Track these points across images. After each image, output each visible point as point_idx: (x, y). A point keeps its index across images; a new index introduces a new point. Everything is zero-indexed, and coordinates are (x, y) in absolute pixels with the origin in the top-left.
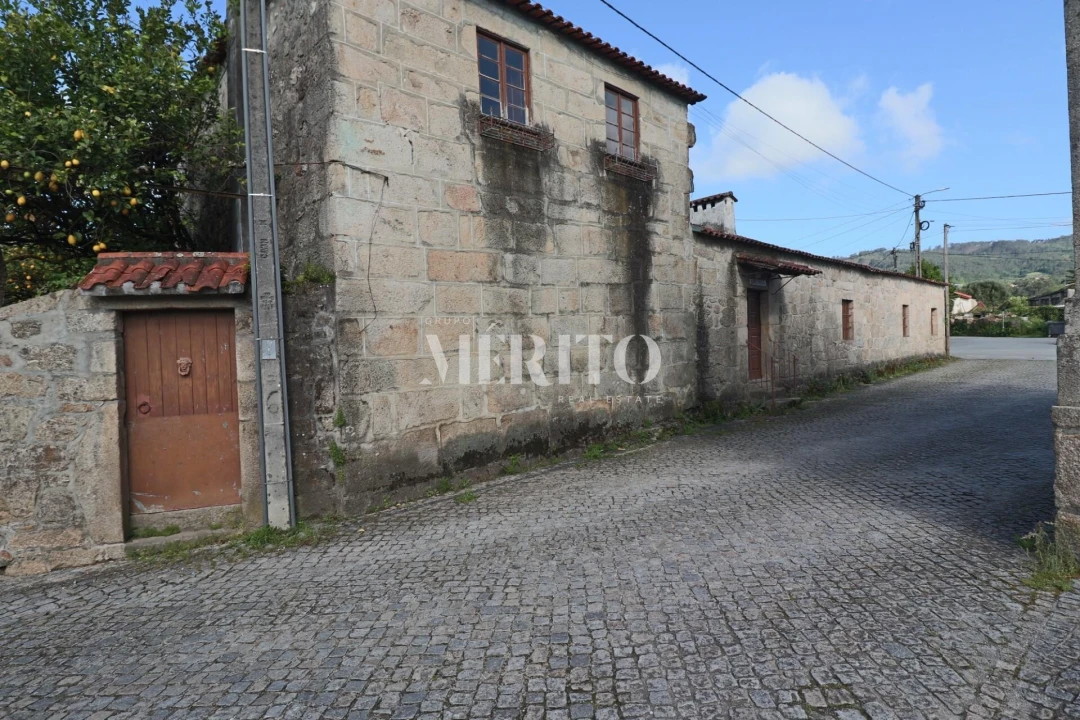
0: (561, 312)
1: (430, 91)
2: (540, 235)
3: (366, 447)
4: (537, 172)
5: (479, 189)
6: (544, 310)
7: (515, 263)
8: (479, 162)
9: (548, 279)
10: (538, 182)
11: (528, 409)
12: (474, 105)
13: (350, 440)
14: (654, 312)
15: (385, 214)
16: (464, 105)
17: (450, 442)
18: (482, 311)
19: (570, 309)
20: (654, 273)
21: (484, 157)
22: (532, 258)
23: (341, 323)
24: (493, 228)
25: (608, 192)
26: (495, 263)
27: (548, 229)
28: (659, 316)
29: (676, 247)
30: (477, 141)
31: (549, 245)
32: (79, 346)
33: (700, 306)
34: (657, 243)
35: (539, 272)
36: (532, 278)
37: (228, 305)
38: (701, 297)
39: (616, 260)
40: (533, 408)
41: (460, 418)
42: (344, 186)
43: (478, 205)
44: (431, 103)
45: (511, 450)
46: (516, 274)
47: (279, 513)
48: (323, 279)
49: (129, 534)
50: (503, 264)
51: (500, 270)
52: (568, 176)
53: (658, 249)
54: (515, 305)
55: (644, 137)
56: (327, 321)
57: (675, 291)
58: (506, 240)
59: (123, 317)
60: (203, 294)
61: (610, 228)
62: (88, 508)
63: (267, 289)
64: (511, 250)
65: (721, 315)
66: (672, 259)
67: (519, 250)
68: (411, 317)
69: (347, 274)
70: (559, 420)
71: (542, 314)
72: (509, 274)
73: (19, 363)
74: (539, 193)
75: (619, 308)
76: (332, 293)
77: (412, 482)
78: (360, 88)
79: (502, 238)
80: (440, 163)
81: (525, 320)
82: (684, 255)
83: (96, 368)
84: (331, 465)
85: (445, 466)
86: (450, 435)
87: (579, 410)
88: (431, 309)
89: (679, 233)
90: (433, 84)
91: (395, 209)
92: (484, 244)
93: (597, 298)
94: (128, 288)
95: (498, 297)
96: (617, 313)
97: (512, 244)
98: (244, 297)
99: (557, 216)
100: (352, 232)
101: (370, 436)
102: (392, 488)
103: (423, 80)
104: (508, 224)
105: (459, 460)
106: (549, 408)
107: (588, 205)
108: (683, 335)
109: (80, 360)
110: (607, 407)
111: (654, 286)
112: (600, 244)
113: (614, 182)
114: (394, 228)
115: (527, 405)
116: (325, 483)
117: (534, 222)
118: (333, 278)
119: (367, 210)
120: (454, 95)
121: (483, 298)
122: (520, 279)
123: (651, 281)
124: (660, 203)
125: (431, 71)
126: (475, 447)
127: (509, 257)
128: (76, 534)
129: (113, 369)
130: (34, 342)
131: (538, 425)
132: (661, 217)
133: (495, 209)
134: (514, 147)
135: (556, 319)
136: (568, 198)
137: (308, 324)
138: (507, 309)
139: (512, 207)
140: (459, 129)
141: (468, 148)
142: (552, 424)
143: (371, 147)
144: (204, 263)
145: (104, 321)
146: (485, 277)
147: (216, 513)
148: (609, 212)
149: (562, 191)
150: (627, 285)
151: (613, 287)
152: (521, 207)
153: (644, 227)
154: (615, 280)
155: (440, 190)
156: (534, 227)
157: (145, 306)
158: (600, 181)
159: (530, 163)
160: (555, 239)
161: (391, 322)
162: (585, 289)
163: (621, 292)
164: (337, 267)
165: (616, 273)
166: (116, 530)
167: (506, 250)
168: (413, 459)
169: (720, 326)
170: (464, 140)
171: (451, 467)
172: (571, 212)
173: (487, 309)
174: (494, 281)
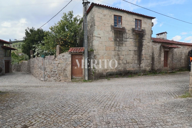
0: (125, 55)
1: (107, 25)
2: (122, 44)
3: (97, 72)
4: (122, 34)
5: (113, 38)
7: (118, 48)
8: (113, 34)
9: (123, 50)
10: (122, 36)
11: (119, 69)
12: (113, 26)
13: (95, 71)
14: (143, 55)
15: (100, 42)
16: (112, 26)
17: (108, 72)
18: (113, 55)
19: (127, 54)
20: (143, 48)
21: (114, 33)
22: (121, 47)
23: (94, 56)
24: (115, 43)
25: (135, 36)
26: (115, 48)
27: (124, 42)
28: (144, 56)
29: (148, 44)
30: (113, 31)
31: (124, 45)
32: (68, 58)
33: (153, 54)
34: (144, 43)
35: (122, 49)
36: (121, 50)
37: (82, 54)
38: (153, 52)
39: (136, 47)
40: (120, 69)
41: (109, 69)
42: (95, 39)
43: (113, 40)
44: (107, 27)
45: (116, 74)
46: (118, 49)
47: (86, 78)
48: (92, 51)
49: (72, 79)
50: (116, 48)
51: (116, 49)
52: (128, 34)
53: (144, 44)
54: (118, 54)
55: (142, 26)
56: (93, 56)
57: (148, 51)
58: (117, 44)
59: (72, 55)
60: (80, 52)
61: (135, 42)
62: (68, 75)
63: (86, 52)
64: (118, 46)
65: (158, 55)
66: (147, 46)
67: (119, 46)
68: (103, 55)
69: (95, 50)
70: (124, 71)
71: (122, 55)
72: (117, 49)
73: (62, 60)
74: (123, 37)
76: (93, 52)
77: (102, 77)
78: (98, 26)
79: (116, 44)
80: (108, 35)
81: (119, 56)
82: (150, 45)
83: (69, 60)
84: (92, 73)
85: (107, 75)
87: (128, 70)
88: (106, 54)
89: (149, 42)
90: (107, 24)
91: (102, 41)
92: (114, 45)
93: (132, 53)
94: (72, 52)
95: (115, 53)
96: (136, 55)
97: (118, 45)
98: (84, 53)
99: (125, 40)
100: (96, 45)
101: (97, 70)
102: (100, 77)
103: (106, 24)
104: (117, 42)
105: (109, 75)
106: (123, 69)
107: (131, 38)
108: (149, 59)
109: (68, 59)
110: (133, 69)
111: (143, 51)
112: (133, 44)
113: (136, 34)
114: (101, 44)
115: (119, 68)
116: (92, 76)
117: (121, 41)
118: (93, 50)
119: (98, 42)
120: (110, 25)
121: (113, 53)
122: (119, 50)
123: (142, 50)
124: (145, 37)
125: (107, 22)
126: (111, 73)
127: (117, 47)
129: (71, 61)
130: (64, 58)
131: (121, 71)
132: (145, 39)
133: (115, 40)
134: (119, 31)
135: (125, 56)
136: (127, 38)
137: (90, 56)
138: (117, 54)
139: (118, 40)
140: (110, 29)
141: (112, 32)
142: (123, 71)
143: (99, 34)
144: (80, 49)
145: (70, 55)
146: (114, 50)
147: (80, 78)
148: (135, 39)
149: (126, 37)
150: (138, 51)
151: (135, 51)
152: (119, 39)
153: (142, 41)
154: (136, 50)
155: (107, 38)
156: (121, 42)
157: (74, 54)
158: (133, 34)
159: (121, 33)
160: (125, 44)
161: (101, 56)
162: (130, 51)
163: (136, 51)
164: (94, 49)
165: (136, 49)
166: (70, 78)
167: (117, 46)
168: (102, 74)
169: (157, 57)
170: (111, 31)
171: (108, 76)
172: (128, 40)
173: (114, 54)
174: (115, 50)
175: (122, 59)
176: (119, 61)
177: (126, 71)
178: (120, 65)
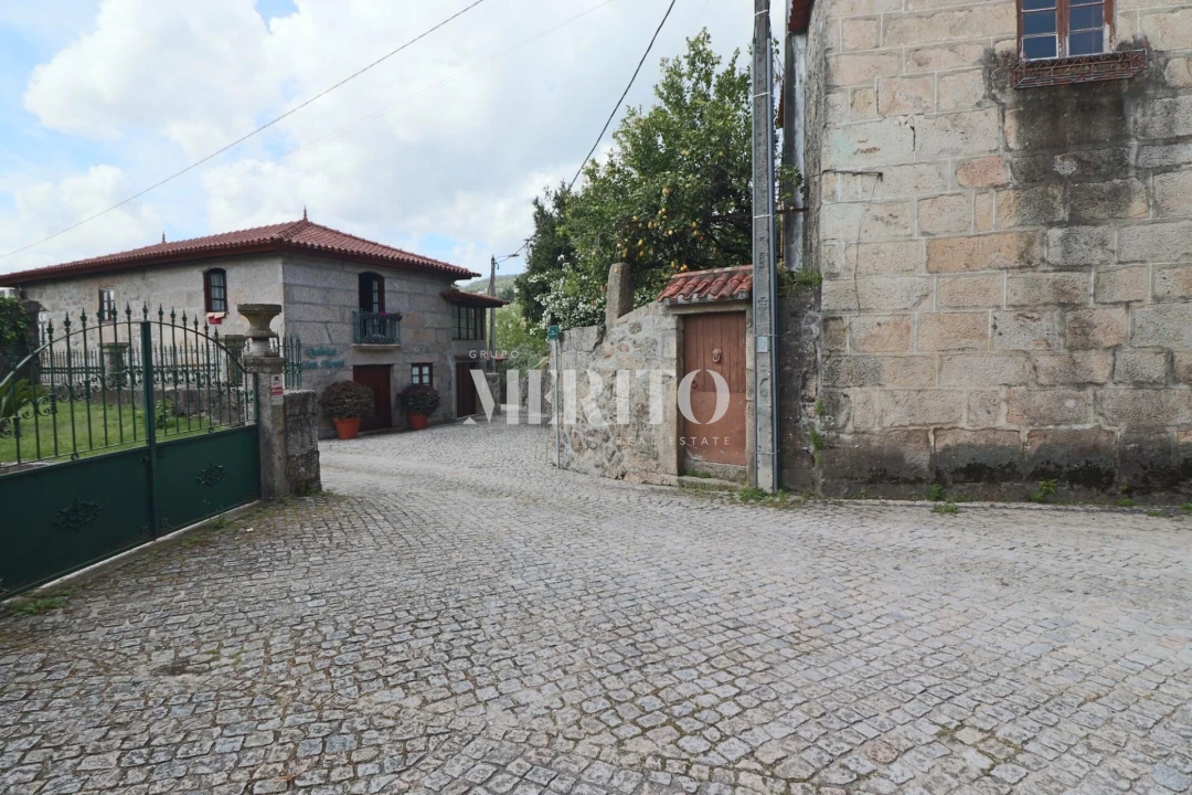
0: (1157, 299)
1: (943, 62)
2: (1118, 198)
3: (844, 437)
4: (1119, 109)
5: (1009, 156)
6: (1118, 297)
7: (1065, 240)
8: (1011, 123)
9: (1129, 254)
10: (1119, 122)
11: (1077, 427)
12: (1007, 55)
13: (828, 428)
15: (876, 210)
16: (992, 61)
17: (947, 449)
18: (1004, 303)
19: (1178, 293)
21: (1019, 116)
22: (1100, 229)
23: (828, 320)
24: (1029, 201)
26: (1030, 243)
27: (1137, 184)
30: (1008, 98)
31: (1138, 206)
32: (659, 339)
35: (1112, 246)
36: (1098, 255)
37: (742, 308)
40: (1088, 426)
41: (963, 424)
42: (834, 193)
43: (1006, 176)
44: (941, 76)
45: (1041, 474)
46: (1067, 252)
47: (766, 478)
48: (812, 283)
49: (682, 471)
50: (1045, 243)
51: (1037, 251)
52: (1185, 98)
54: (1064, 293)
56: (814, 319)
58: (1051, 210)
59: (684, 319)
60: (722, 301)
62: (660, 448)
63: (764, 295)
64: (1060, 224)
67: (1075, 220)
68: (904, 313)
69: (833, 276)
70: (1140, 450)
71: (1116, 304)
72: (1055, 254)
73: (632, 349)
74: (1121, 137)
76: (818, 294)
77: (895, 480)
78: (854, 92)
79: (1046, 209)
80: (954, 140)
81: (1080, 313)
83: (666, 355)
84: (812, 448)
85: (938, 473)
86: (949, 440)
88: (929, 305)
90: (946, 53)
91: (891, 202)
92: (1013, 222)
94: (680, 299)
95: (1036, 284)
97: (1063, 214)
98: (749, 301)
99: (1157, 162)
100: (841, 235)
101: (850, 427)
102: (871, 482)
103: (931, 53)
104: (1056, 191)
105: (958, 471)
106: (1120, 431)
109: (659, 347)
114: (888, 223)
115: (1077, 421)
116: (806, 463)
117: (1107, 177)
118: (820, 279)
119: (858, 210)
120: (977, 53)
121: (1007, 288)
122: (1075, 259)
125: (945, 38)
126: (981, 460)
127: (1056, 233)
128: (654, 463)
129: (675, 356)
130: (639, 336)
131: (1096, 448)
133: (1034, 174)
134: (1074, 86)
135: (1145, 309)
137: (798, 323)
138: (1050, 298)
139: (1066, 167)
140: (981, 91)
141: (994, 112)
142: (1123, 452)
143: (864, 147)
144: (731, 274)
145: (670, 322)
146: (1013, 260)
147: (733, 469)
149: (1171, 124)
152: (1080, 161)
155: (949, 171)
156: (1107, 186)
157: (692, 311)
159: (1105, 100)
160: (1150, 195)
161: (879, 319)
164: (824, 269)
166: (673, 467)
167: (1051, 225)
168: (897, 458)
170: (988, 102)
171: (947, 476)
173: (1013, 301)
174: (1026, 262)
175: (1111, 340)
176: (1078, 355)
177: (1167, 449)
178: (1090, 391)
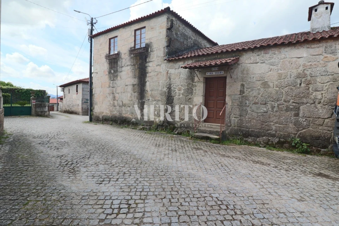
0: (121, 93)
2: (117, 76)
4: (117, 62)
5: (107, 69)
6: (118, 92)
8: (108, 65)
10: (117, 64)
11: (114, 113)
12: (108, 54)
14: (147, 91)
18: (108, 93)
19: (123, 92)
20: (147, 79)
22: (116, 81)
24: (109, 77)
25: (133, 60)
26: (110, 83)
27: (119, 74)
28: (149, 93)
29: (157, 69)
30: (108, 61)
31: (119, 78)
33: (169, 88)
34: (149, 69)
35: (117, 84)
36: (115, 85)
39: (135, 78)
41: (105, 112)
43: (107, 73)
45: (111, 120)
46: (113, 85)
51: (110, 85)
52: (123, 60)
53: (150, 71)
54: (113, 91)
57: (157, 84)
61: (133, 69)
65: (182, 91)
66: (156, 73)
67: (113, 80)
68: (99, 94)
70: (120, 117)
74: (117, 67)
75: (135, 91)
77: (99, 121)
79: (111, 78)
80: (103, 68)
81: (114, 94)
82: (161, 70)
85: (102, 120)
86: (103, 115)
87: (124, 116)
88: (102, 93)
89: (159, 63)
91: (98, 77)
92: (108, 80)
93: (130, 89)
95: (110, 90)
96: (135, 92)
99: (120, 70)
101: (95, 112)
104: (112, 75)
105: (104, 119)
106: (118, 114)
107: (128, 65)
108: (160, 99)
110: (131, 116)
111: (148, 84)
112: (131, 74)
113: (136, 56)
114: (98, 80)
115: (114, 112)
121: (108, 90)
123: (146, 82)
124: (151, 56)
127: (112, 82)
131: (116, 117)
132: (151, 61)
133: (110, 73)
136: (123, 65)
138: (111, 92)
139: (112, 72)
142: (118, 117)
143: (96, 68)
146: (108, 86)
148: (134, 65)
150: (138, 85)
151: (134, 85)
152: (114, 71)
153: (144, 65)
154: (135, 83)
155: (103, 72)
156: (116, 74)
158: (131, 58)
160: (120, 76)
161: (97, 95)
162: (126, 87)
163: (136, 86)
165: (135, 81)
167: (111, 80)
168: (99, 117)
169: (182, 96)
170: (106, 61)
172: (123, 69)
175: (117, 99)
176: (114, 101)
177: (122, 117)
178: (115, 107)
